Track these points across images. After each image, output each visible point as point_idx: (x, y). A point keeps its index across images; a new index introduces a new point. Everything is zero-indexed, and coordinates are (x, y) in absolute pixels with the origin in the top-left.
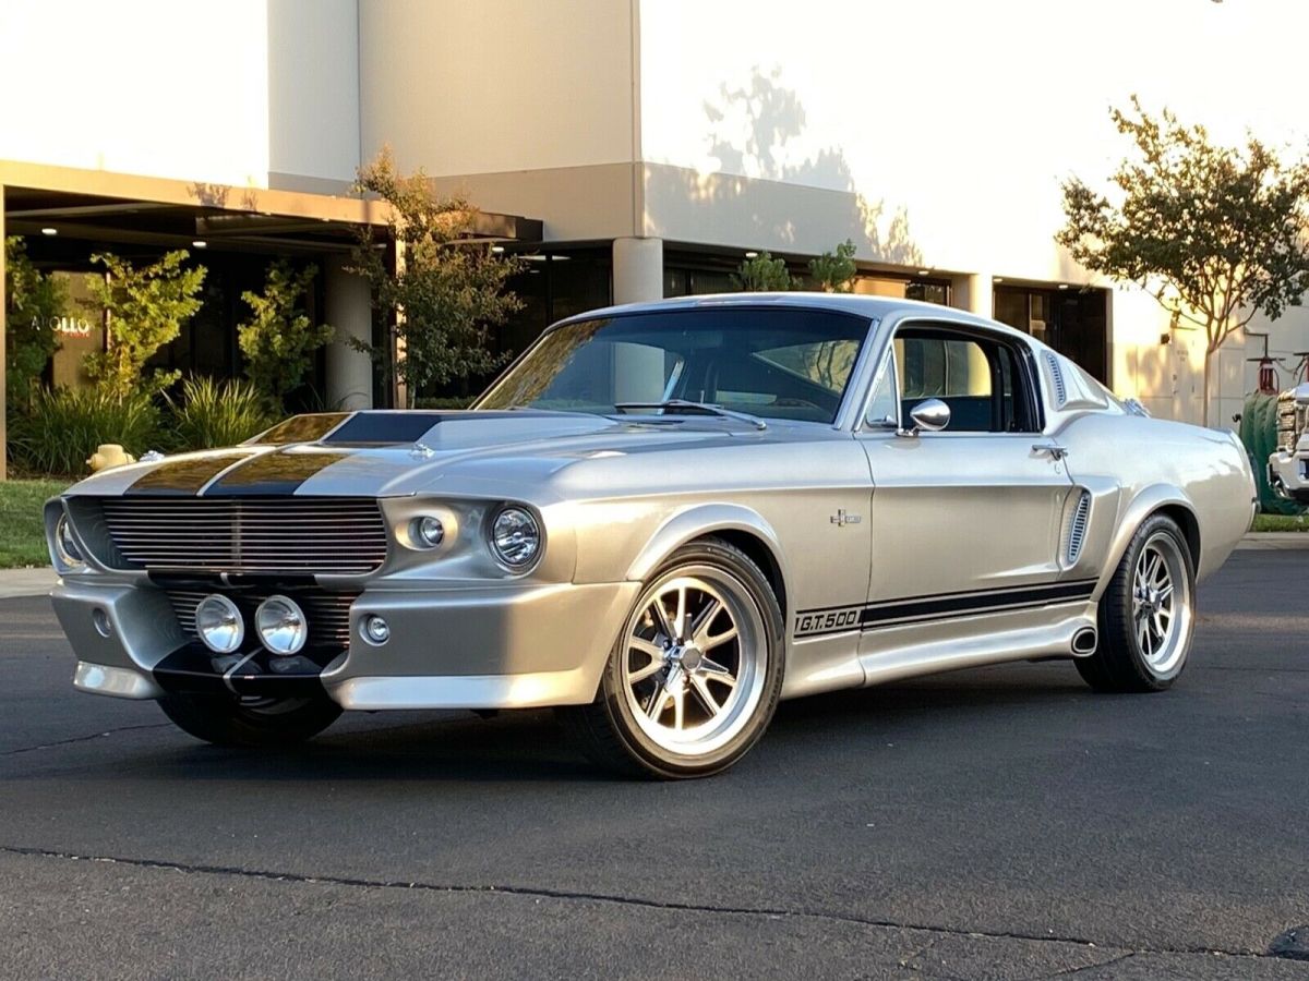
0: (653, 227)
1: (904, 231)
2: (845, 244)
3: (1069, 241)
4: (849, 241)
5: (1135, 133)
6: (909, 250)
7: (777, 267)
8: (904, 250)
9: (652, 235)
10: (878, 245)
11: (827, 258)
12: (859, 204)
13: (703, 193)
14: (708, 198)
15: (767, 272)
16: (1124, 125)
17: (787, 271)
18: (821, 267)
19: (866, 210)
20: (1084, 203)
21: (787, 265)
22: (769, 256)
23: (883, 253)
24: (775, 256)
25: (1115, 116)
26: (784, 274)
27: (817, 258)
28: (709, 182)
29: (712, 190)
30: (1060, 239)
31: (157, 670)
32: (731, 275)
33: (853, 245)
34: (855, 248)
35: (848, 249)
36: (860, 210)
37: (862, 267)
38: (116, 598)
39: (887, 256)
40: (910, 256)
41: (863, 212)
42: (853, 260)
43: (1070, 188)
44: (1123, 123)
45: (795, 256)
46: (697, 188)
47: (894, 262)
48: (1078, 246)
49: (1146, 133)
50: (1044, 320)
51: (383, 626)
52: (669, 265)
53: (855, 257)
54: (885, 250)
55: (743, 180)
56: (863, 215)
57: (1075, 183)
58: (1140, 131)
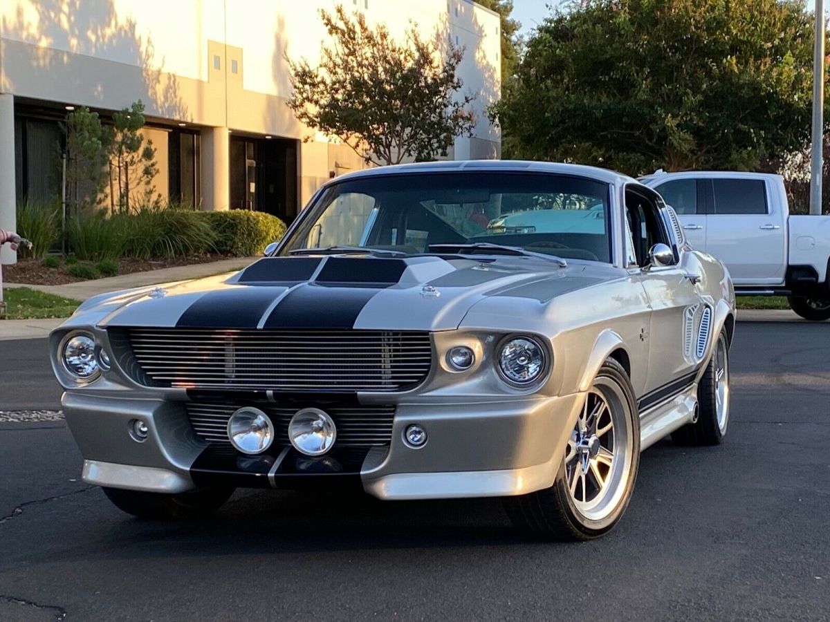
0: (8, 86)
1: (173, 95)
2: (137, 103)
3: (297, 106)
4: (140, 101)
5: (340, 35)
6: (177, 108)
7: (93, 117)
8: (174, 108)
9: (8, 92)
10: (157, 104)
11: (125, 112)
12: (144, 74)
13: (42, 62)
14: (45, 65)
15: (87, 121)
16: (333, 29)
17: (100, 121)
18: (122, 119)
19: (149, 79)
20: (308, 80)
21: (100, 117)
22: (88, 110)
23: (160, 110)
24: (92, 110)
25: (326, 22)
26: (97, 123)
27: (117, 112)
28: (45, 54)
29: (47, 61)
30: (290, 105)
31: (193, 470)
32: (60, 123)
33: (143, 103)
34: (144, 106)
35: (139, 106)
36: (145, 78)
37: (149, 120)
38: (153, 410)
39: (163, 111)
40: (178, 113)
41: (147, 80)
42: (142, 114)
43: (300, 69)
44: (332, 26)
45: (105, 110)
46: (37, 59)
47: (167, 117)
48: (302, 110)
49: (348, 36)
50: (254, 159)
51: (419, 433)
52: (18, 114)
53: (144, 112)
54: (161, 107)
55: (69, 54)
56: (147, 82)
57: (304, 66)
58: (343, 34)
